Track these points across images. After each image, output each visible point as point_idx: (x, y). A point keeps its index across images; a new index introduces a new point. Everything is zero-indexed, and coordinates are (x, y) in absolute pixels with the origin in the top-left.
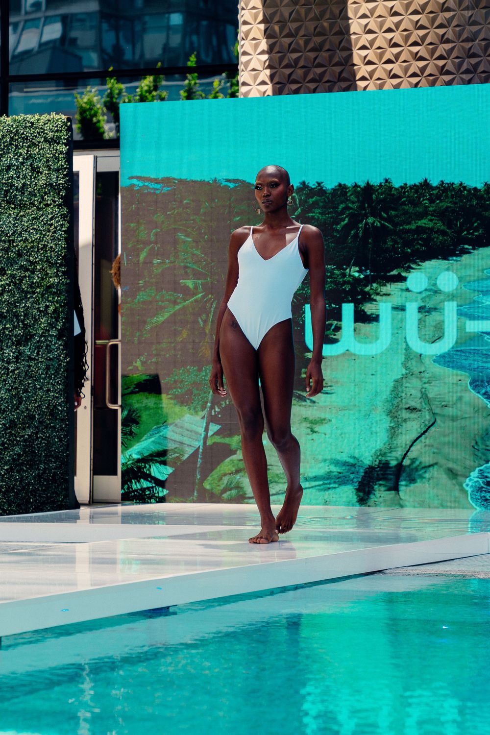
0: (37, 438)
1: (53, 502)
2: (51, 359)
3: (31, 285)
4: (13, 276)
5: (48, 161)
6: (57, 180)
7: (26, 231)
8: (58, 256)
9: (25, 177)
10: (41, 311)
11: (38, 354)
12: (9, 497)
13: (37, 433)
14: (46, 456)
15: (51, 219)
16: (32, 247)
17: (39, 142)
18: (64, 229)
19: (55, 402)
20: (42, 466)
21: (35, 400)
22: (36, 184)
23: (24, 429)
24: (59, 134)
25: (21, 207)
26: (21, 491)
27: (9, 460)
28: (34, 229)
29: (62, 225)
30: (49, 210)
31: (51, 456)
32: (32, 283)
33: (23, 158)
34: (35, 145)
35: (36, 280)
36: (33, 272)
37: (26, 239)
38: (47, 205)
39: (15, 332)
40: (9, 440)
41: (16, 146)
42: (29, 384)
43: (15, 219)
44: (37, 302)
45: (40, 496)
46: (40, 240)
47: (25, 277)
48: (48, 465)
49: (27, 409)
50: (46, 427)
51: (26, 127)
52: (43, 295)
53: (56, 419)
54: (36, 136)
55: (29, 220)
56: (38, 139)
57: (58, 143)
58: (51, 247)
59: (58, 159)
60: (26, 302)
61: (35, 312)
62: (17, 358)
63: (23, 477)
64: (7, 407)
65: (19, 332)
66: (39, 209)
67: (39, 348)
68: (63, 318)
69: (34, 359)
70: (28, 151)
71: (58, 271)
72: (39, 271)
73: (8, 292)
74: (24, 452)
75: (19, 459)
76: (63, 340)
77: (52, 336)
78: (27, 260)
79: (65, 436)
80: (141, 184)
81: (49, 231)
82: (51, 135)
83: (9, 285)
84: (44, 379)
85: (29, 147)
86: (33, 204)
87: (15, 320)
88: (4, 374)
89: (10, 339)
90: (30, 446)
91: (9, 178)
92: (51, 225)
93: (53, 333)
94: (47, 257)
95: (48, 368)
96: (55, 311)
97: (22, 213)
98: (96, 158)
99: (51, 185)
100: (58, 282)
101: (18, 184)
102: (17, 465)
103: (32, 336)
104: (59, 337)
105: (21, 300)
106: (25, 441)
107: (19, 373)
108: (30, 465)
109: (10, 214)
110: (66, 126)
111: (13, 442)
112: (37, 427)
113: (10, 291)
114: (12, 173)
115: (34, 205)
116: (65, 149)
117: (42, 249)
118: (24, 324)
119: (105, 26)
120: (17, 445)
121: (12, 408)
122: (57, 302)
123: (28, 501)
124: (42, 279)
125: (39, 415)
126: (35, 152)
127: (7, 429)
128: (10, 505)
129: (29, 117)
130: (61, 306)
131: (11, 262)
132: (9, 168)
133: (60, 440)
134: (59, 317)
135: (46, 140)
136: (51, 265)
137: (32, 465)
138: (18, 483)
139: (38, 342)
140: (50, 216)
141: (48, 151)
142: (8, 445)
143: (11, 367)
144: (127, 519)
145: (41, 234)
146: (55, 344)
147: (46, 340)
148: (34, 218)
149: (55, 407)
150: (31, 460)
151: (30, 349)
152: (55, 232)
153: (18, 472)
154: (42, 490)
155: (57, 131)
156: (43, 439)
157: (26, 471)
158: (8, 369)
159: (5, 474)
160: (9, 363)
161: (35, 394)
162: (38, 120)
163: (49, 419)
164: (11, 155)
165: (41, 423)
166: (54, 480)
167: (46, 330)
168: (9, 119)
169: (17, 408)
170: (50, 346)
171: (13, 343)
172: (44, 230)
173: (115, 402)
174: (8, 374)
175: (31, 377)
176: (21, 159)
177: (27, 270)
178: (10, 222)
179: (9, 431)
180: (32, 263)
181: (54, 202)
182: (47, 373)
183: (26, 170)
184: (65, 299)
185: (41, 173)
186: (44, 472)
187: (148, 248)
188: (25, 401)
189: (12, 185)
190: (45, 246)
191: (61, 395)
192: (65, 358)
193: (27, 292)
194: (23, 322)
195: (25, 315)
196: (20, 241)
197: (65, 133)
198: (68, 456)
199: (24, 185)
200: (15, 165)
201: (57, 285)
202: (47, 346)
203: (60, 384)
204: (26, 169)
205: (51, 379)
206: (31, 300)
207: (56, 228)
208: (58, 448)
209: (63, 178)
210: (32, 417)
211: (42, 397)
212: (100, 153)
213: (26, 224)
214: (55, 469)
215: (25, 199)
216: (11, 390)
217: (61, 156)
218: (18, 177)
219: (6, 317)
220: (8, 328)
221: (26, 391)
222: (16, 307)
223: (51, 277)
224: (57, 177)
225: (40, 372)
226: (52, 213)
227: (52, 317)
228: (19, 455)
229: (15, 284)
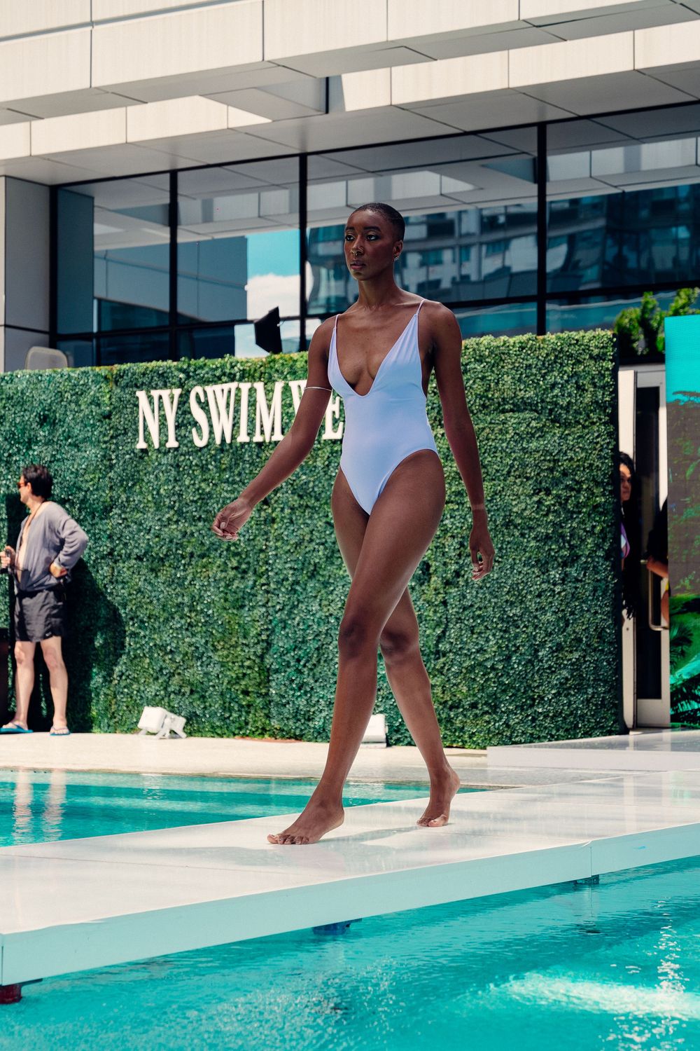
0: (585, 662)
1: (602, 727)
2: (598, 581)
3: (578, 505)
4: (558, 496)
5: (593, 378)
6: (603, 397)
7: (571, 450)
8: (605, 475)
9: (570, 395)
10: (587, 532)
11: (585, 575)
12: (557, 722)
13: (584, 657)
14: (595, 680)
15: (597, 437)
16: (578, 466)
17: (584, 359)
18: (610, 447)
19: (603, 624)
20: (590, 691)
21: (583, 622)
22: (581, 402)
23: (571, 652)
24: (605, 350)
25: (566, 426)
26: (569, 715)
27: (556, 684)
28: (579, 447)
29: (608, 443)
30: (595, 428)
31: (600, 680)
32: (578, 502)
33: (568, 376)
34: (579, 362)
35: (582, 499)
36: (579, 491)
37: (572, 459)
38: (593, 423)
39: (561, 553)
40: (557, 664)
41: (561, 364)
42: (576, 606)
43: (560, 438)
44: (583, 522)
45: (589, 721)
46: (586, 459)
47: (571, 496)
48: (597, 689)
49: (574, 632)
50: (595, 650)
51: (570, 345)
52: (589, 515)
53: (604, 642)
54: (581, 354)
55: (574, 439)
56: (583, 357)
57: (604, 360)
58: (598, 466)
59: (603, 376)
60: (572, 522)
61: (581, 532)
62: (563, 580)
63: (570, 701)
64: (554, 630)
65: (565, 553)
66: (584, 427)
67: (586, 569)
68: (610, 538)
69: (581, 581)
70: (573, 368)
71: (605, 490)
72: (586, 490)
73: (554, 512)
74: (572, 676)
75: (566, 683)
76: (611, 561)
77: (599, 557)
78: (572, 480)
79: (614, 660)
80: (686, 399)
81: (595, 449)
82: (596, 351)
83: (554, 505)
84: (592, 600)
85: (573, 364)
86: (578, 422)
87: (560, 541)
88: (550, 596)
89: (556, 560)
90: (577, 670)
91: (553, 397)
92: (597, 443)
93: (601, 553)
94: (594, 476)
95: (595, 590)
96: (602, 531)
97: (567, 432)
98: (636, 374)
99: (597, 402)
100: (605, 502)
101: (563, 402)
102: (565, 689)
103: (578, 557)
104: (606, 558)
105: (567, 520)
106: (572, 664)
107: (566, 595)
108: (578, 689)
109: (555, 433)
110: (612, 341)
111: (560, 666)
112: (585, 651)
113: (555, 511)
114: (556, 391)
115: (580, 424)
116: (610, 365)
117: (588, 468)
118: (570, 545)
119: (609, 242)
120: (564, 668)
121: (559, 630)
122: (604, 521)
123: (576, 727)
124: (588, 499)
125: (587, 637)
126: (580, 369)
127: (554, 652)
128: (558, 731)
129: (573, 334)
130: (608, 526)
131: (556, 482)
132: (553, 386)
133: (609, 663)
134: (606, 537)
135: (591, 357)
136: (597, 484)
137: (580, 688)
138: (566, 708)
139: (585, 562)
140: (596, 434)
141: (593, 368)
142: (556, 668)
143: (558, 589)
144: (676, 746)
145: (587, 452)
146: (602, 564)
147: (593, 561)
148: (579, 437)
149: (603, 629)
150: (578, 684)
151: (576, 570)
152: (601, 450)
153: (566, 696)
154: (591, 715)
155: (603, 347)
156: (591, 663)
157: (574, 695)
158: (554, 591)
159: (552, 698)
160: (555, 584)
161: (582, 616)
162: (583, 337)
163: (598, 642)
164: (556, 373)
165: (588, 646)
166: (603, 705)
167: (593, 551)
168: (554, 336)
169: (564, 631)
170: (597, 567)
171: (559, 565)
172: (590, 449)
173: (658, 623)
174: (554, 596)
175: (578, 599)
176: (565, 377)
177: (572, 489)
178: (555, 441)
179: (555, 654)
180: (577, 482)
181: (600, 419)
182: (594, 595)
183: (571, 388)
184: (612, 519)
185: (587, 391)
186: (593, 697)
187: (695, 464)
188: (573, 623)
189: (556, 404)
190: (591, 465)
191: (609, 617)
192: (613, 579)
193: (573, 512)
194: (569, 542)
195: (571, 536)
196: (565, 460)
197: (611, 349)
198: (616, 679)
199: (569, 403)
200: (559, 383)
201: (604, 505)
202: (594, 567)
203: (608, 606)
204: (571, 387)
205: (599, 601)
206: (577, 520)
207: (602, 446)
208: (607, 672)
209: (609, 395)
210: (580, 640)
211: (589, 619)
212: (640, 368)
213: (571, 443)
214: (603, 693)
215: (570, 417)
216: (557, 613)
217: (607, 373)
218: (563, 395)
219: (551, 538)
220: (553, 549)
221: (572, 613)
222: (562, 527)
223: (597, 496)
224: (603, 394)
225: (587, 594)
226: (598, 431)
227: (598, 537)
228: (567, 679)
229: (560, 504)
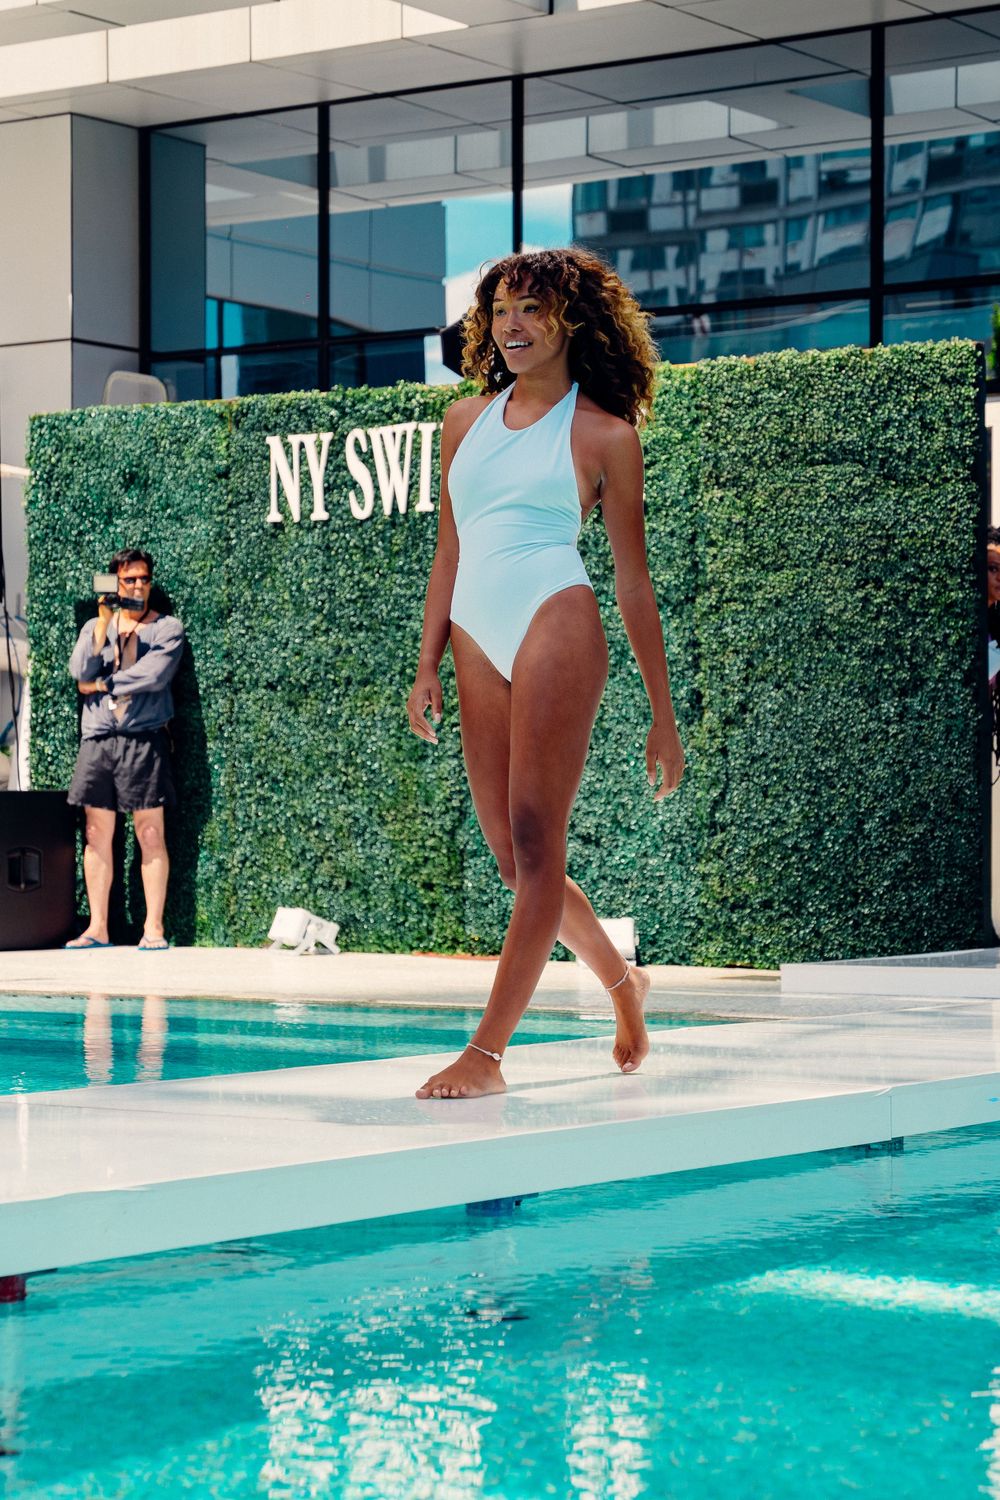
0: (934, 838)
1: (959, 937)
2: (953, 717)
3: (922, 603)
4: (894, 590)
5: (947, 412)
6: (961, 441)
7: (913, 520)
8: (963, 557)
9: (911, 438)
10: (937, 643)
11: (933, 709)
12: (891, 928)
13: (932, 831)
14: (947, 865)
15: (952, 501)
16: (923, 545)
17: (934, 383)
18: (972, 516)
19: (960, 782)
20: (941, 882)
21: (930, 779)
22: (928, 449)
23: (913, 824)
24: (964, 370)
25: (905, 485)
26: (909, 919)
27: (890, 872)
28: (925, 516)
29: (969, 510)
30: (950, 487)
31: (955, 865)
32: (924, 599)
33: (909, 409)
34: (925, 388)
35: (929, 594)
36: (924, 582)
37: (913, 534)
38: (946, 480)
39: (897, 676)
40: (891, 842)
41: (898, 391)
42: (920, 755)
43: (897, 502)
44: (931, 629)
45: (938, 928)
46: (935, 534)
47: (913, 590)
48: (950, 879)
49: (917, 793)
50: (948, 821)
51: (913, 361)
52: (940, 618)
53: (962, 809)
54: (928, 375)
55: (917, 503)
56: (931, 379)
57: (963, 384)
58: (953, 544)
59: (962, 408)
60: (914, 629)
61: (928, 644)
62: (901, 716)
63: (911, 897)
64: (887, 791)
65: (904, 675)
66: (933, 486)
67: (934, 699)
68: (972, 653)
70: (916, 397)
71: (963, 580)
72: (935, 580)
73: (887, 614)
74: (914, 859)
75: (905, 871)
76: (972, 687)
77: (954, 681)
78: (916, 565)
79: (978, 835)
81: (950, 519)
82: (951, 371)
83: (887, 604)
84: (943, 747)
85: (917, 391)
86: (923, 479)
87: (897, 657)
88: (881, 739)
89: (890, 686)
90: (921, 850)
91: (887, 440)
92: (952, 510)
93: (957, 676)
94: (947, 559)
95: (948, 730)
96: (959, 642)
97: (907, 494)
99: (952, 448)
100: (964, 598)
101: (901, 448)
102: (902, 880)
103: (924, 681)
104: (965, 683)
105: (907, 627)
106: (914, 842)
107: (905, 738)
108: (922, 879)
109: (889, 496)
110: (976, 356)
111: (896, 844)
112: (932, 822)
113: (889, 613)
114: (891, 432)
115: (926, 481)
116: (972, 392)
117: (938, 547)
118: (910, 663)
120: (903, 848)
121: (894, 792)
122: (962, 628)
123: (920, 935)
124: (939, 593)
125: (936, 802)
126: (927, 399)
127: (886, 824)
128: (892, 941)
129: (917, 345)
130: (968, 635)
131: (891, 569)
132: (887, 424)
133: (969, 841)
134: (965, 651)
135: (944, 380)
136: (952, 572)
137: (926, 879)
138: (904, 907)
139: (933, 690)
140: (950, 497)
141: (946, 396)
142: (889, 848)
143: (892, 729)
145: (937, 524)
146: (960, 692)
147: (946, 687)
148: (926, 501)
149: (961, 790)
150: (923, 872)
151: (921, 701)
152: (958, 521)
153: (905, 890)
154: (942, 918)
155: (961, 365)
156: (942, 840)
157: (917, 889)
158: (887, 732)
159: (884, 893)
160: (888, 722)
161: (929, 770)
162: (932, 349)
163: (952, 809)
164: (890, 405)
165: (938, 814)
166: (960, 903)
167: (946, 672)
168: (888, 349)
169: (902, 792)
170: (952, 697)
171: (894, 694)
172: (942, 519)
174: (887, 740)
175: (922, 744)
176: (905, 411)
177: (914, 580)
178: (889, 507)
179: (889, 827)
180: (923, 570)
181: (957, 474)
182: (947, 738)
183: (912, 428)
184: (974, 624)
185: (937, 431)
186: (945, 891)
188: (915, 781)
189: (891, 451)
190: (943, 543)
191: (969, 771)
192: (975, 714)
193: (916, 614)
194: (909, 659)
195: (913, 650)
196: (904, 536)
197: (974, 368)
198: (980, 865)
199: (911, 450)
200: (896, 420)
201: (962, 603)
202: (947, 696)
203: (968, 755)
204: (914, 425)
205: (954, 747)
206: (921, 626)
207: (959, 514)
208: (966, 854)
209: (971, 437)
210: (925, 806)
211: (940, 774)
213: (913, 510)
214: (960, 885)
215: (912, 471)
216: (892, 765)
217: (967, 403)
218: (902, 438)
219: (883, 653)
220: (886, 670)
221: (914, 766)
222: (899, 637)
223: (952, 590)
224: (962, 436)
225: (937, 736)
226: (953, 491)
227: (953, 651)
228: (906, 865)
229: (897, 602)
